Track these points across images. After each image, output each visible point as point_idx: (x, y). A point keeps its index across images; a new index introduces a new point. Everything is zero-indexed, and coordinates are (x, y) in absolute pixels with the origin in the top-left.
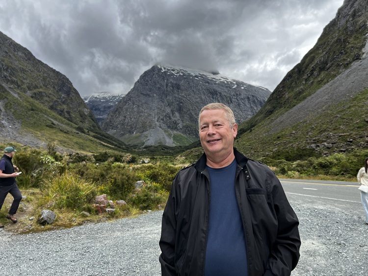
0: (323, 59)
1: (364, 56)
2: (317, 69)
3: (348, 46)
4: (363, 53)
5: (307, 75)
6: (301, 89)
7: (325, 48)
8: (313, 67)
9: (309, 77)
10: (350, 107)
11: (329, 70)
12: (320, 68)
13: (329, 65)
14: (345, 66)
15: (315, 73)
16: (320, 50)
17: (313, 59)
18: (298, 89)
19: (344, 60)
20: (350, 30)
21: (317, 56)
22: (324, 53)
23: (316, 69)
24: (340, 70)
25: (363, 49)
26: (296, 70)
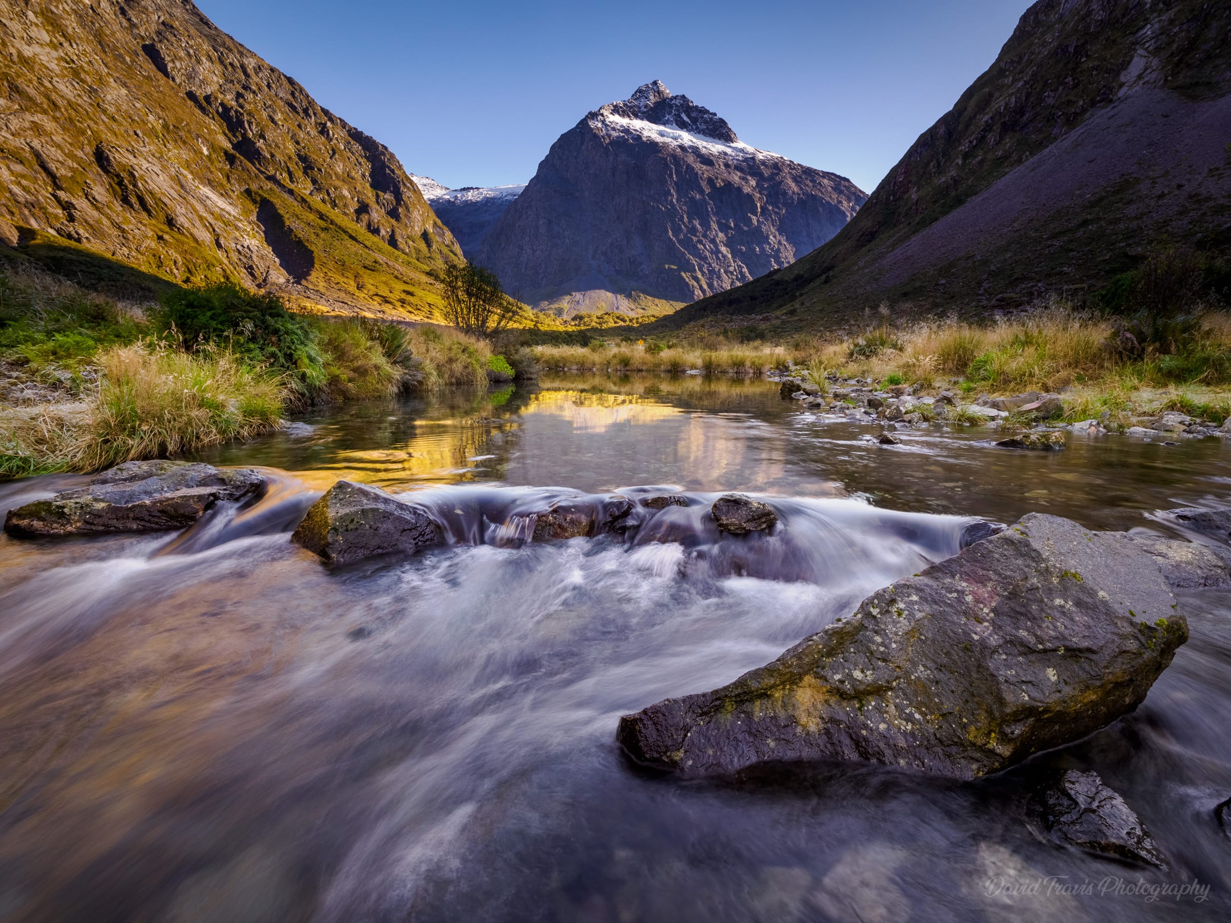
0: (1013, 100)
1: (1121, 93)
2: (997, 128)
3: (1085, 66)
4: (1121, 85)
5: (971, 142)
6: (953, 178)
7: (1021, 72)
8: (986, 122)
9: (975, 147)
10: (1085, 223)
11: (1026, 130)
12: (1004, 124)
13: (1025, 118)
14: (1068, 120)
15: (991, 138)
16: (1007, 77)
17: (987, 101)
18: (944, 179)
19: (1069, 102)
20: (1097, 21)
21: (997, 94)
22: (1020, 84)
23: (995, 128)
24: (1055, 131)
25: (1124, 73)
26: (942, 130)
